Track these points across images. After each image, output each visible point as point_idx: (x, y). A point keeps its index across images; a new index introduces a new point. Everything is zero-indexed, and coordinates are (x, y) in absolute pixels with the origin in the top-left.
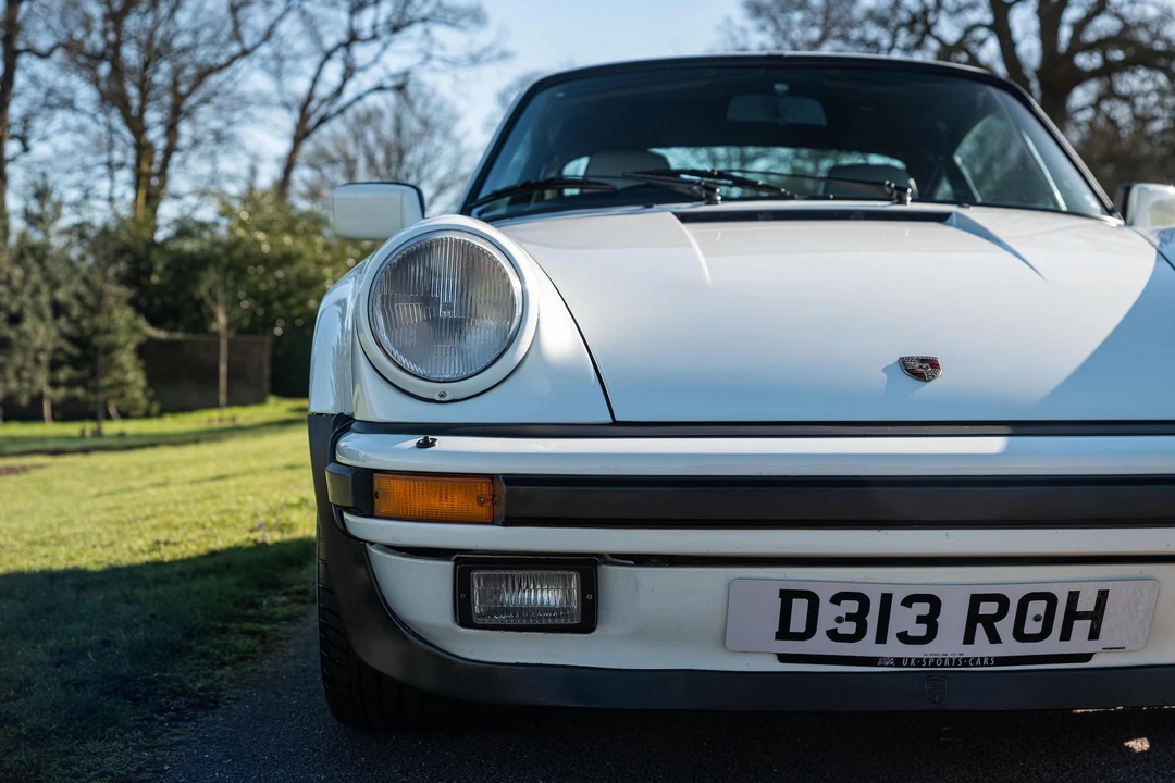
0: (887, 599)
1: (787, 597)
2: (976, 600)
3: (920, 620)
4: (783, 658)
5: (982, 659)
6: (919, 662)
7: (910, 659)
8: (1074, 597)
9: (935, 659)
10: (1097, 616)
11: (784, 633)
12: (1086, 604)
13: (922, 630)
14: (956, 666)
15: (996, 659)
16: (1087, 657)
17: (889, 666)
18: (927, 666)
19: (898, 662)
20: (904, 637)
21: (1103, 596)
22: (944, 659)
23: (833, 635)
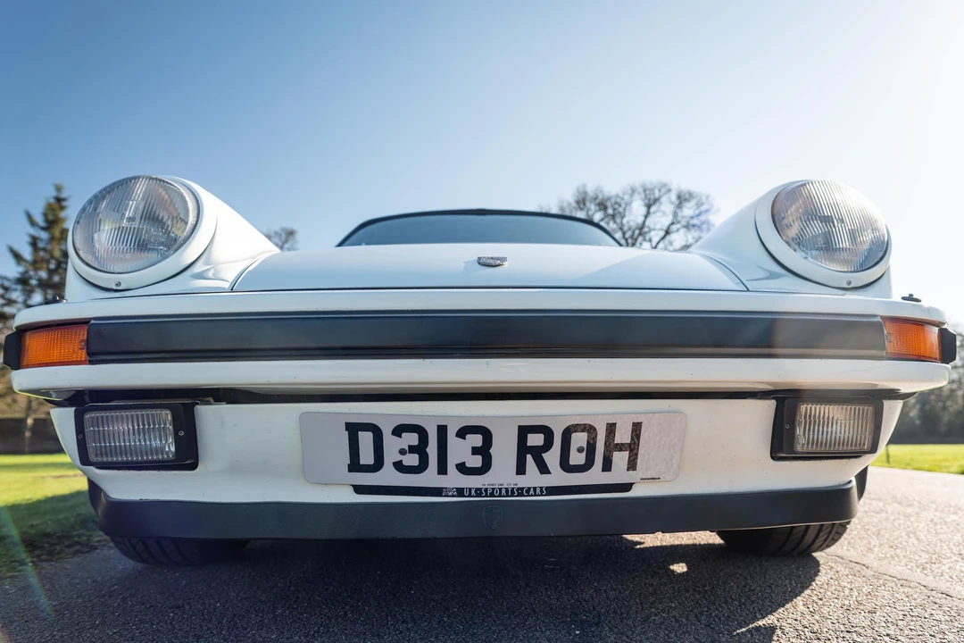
0: (442, 430)
1: (353, 429)
2: (524, 431)
3: (475, 451)
4: (359, 489)
5: (535, 489)
6: (479, 492)
7: (470, 489)
8: (611, 428)
9: (493, 489)
10: (633, 448)
11: (355, 466)
12: (623, 436)
13: (476, 461)
14: (512, 496)
15: (547, 488)
16: (627, 487)
17: (453, 496)
18: (486, 496)
19: (460, 492)
20: (462, 468)
21: (637, 428)
22: (500, 489)
23: (399, 466)
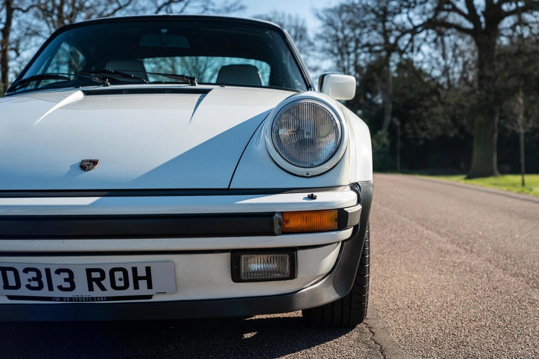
0: (48, 271)
1: (3, 270)
2: (89, 271)
3: (66, 280)
4: (10, 297)
5: (100, 298)
6: (71, 299)
7: (66, 298)
8: (135, 270)
9: (78, 298)
10: (148, 278)
11: (6, 286)
12: (142, 273)
13: (67, 285)
14: (88, 301)
15: (106, 297)
16: (150, 297)
17: (58, 301)
18: (75, 301)
19: (61, 299)
20: (60, 288)
21: (148, 269)
22: (82, 298)
23: (28, 287)
